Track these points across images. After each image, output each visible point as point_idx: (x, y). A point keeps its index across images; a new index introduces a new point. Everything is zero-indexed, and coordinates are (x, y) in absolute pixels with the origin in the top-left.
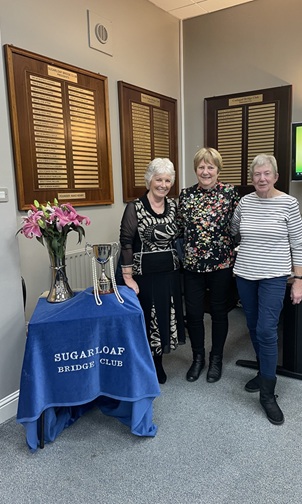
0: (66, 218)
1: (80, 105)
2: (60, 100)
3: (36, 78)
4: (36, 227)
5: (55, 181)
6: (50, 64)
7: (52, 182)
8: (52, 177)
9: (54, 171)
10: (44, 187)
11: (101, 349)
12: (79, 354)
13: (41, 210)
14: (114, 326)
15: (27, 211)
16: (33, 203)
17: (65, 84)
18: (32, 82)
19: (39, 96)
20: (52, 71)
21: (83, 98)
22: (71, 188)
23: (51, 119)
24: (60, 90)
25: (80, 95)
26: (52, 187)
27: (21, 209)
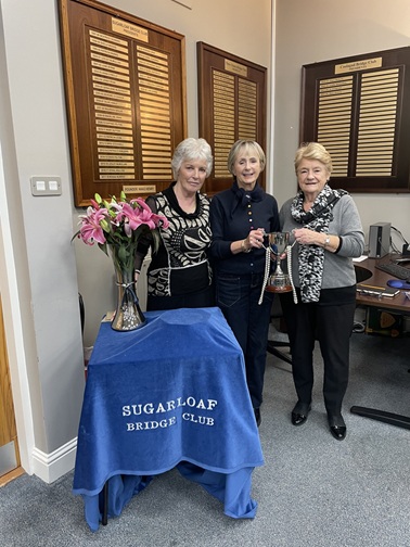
0: (138, 218)
1: (151, 71)
2: (127, 65)
3: (97, 34)
4: (98, 230)
5: (120, 170)
6: (115, 16)
7: (115, 170)
8: (115, 164)
9: (118, 157)
10: (106, 177)
11: (184, 400)
12: (156, 408)
13: (104, 206)
14: (203, 369)
15: (85, 208)
16: (94, 198)
17: (133, 43)
18: (92, 40)
19: (101, 58)
20: (118, 26)
21: (154, 63)
22: (139, 180)
23: (115, 90)
24: (126, 51)
25: (151, 58)
26: (117, 177)
27: (79, 206)
